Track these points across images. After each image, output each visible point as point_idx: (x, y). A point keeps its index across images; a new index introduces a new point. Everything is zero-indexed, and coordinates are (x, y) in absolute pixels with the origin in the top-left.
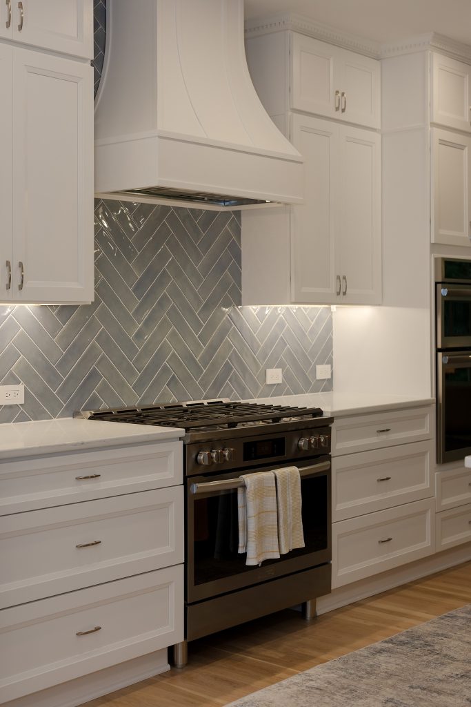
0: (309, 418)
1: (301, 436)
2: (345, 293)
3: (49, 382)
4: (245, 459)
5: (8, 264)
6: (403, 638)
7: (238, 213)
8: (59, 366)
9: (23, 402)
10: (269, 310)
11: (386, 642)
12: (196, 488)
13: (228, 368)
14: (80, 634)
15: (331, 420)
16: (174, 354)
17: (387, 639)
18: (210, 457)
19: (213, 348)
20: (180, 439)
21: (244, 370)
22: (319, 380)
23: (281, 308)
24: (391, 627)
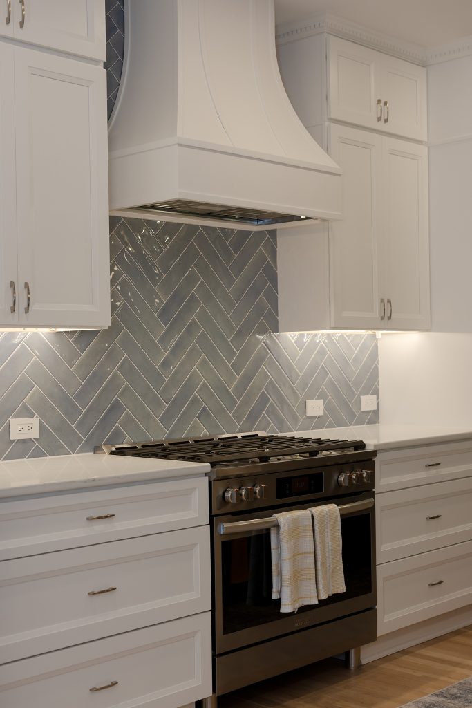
0: (350, 451)
1: (341, 472)
2: (389, 318)
3: (66, 414)
4: (278, 497)
5: (12, 284)
6: (455, 691)
7: (273, 233)
8: (77, 397)
9: (38, 437)
10: (308, 336)
11: (437, 695)
12: (224, 527)
13: (264, 400)
14: (92, 690)
15: (374, 453)
16: (204, 385)
17: (437, 692)
18: (239, 495)
19: (248, 378)
20: (206, 475)
21: (282, 401)
22: (363, 412)
23: (321, 335)
24: (442, 678)
